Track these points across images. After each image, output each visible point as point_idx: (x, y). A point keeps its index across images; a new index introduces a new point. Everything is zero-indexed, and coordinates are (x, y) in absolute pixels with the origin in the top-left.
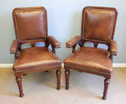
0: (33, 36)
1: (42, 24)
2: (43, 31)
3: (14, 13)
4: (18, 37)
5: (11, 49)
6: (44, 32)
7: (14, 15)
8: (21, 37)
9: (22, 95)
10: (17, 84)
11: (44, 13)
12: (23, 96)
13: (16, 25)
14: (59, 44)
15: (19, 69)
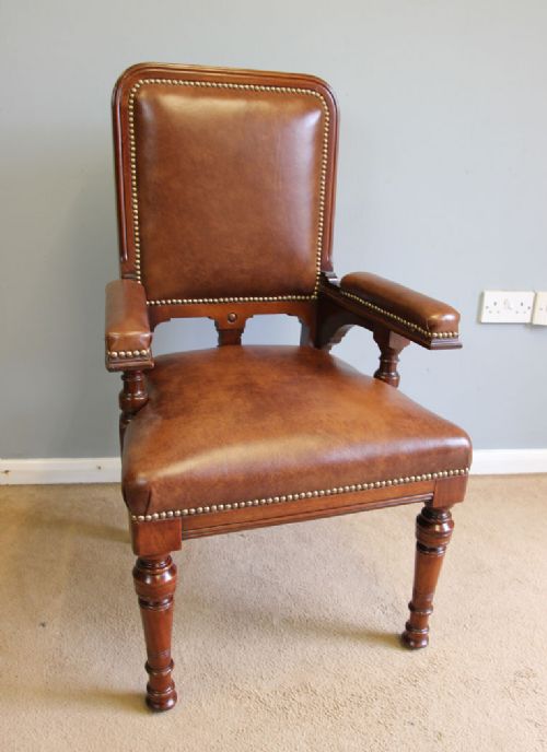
0: (242, 271)
1: (302, 192)
2: (304, 241)
3: (127, 93)
4: (133, 272)
5: (116, 335)
6: (314, 247)
7: (124, 111)
8: (156, 271)
9: (167, 699)
10: (137, 608)
11: (322, 119)
12: (171, 703)
13: (128, 180)
14: (450, 317)
15: (179, 491)
